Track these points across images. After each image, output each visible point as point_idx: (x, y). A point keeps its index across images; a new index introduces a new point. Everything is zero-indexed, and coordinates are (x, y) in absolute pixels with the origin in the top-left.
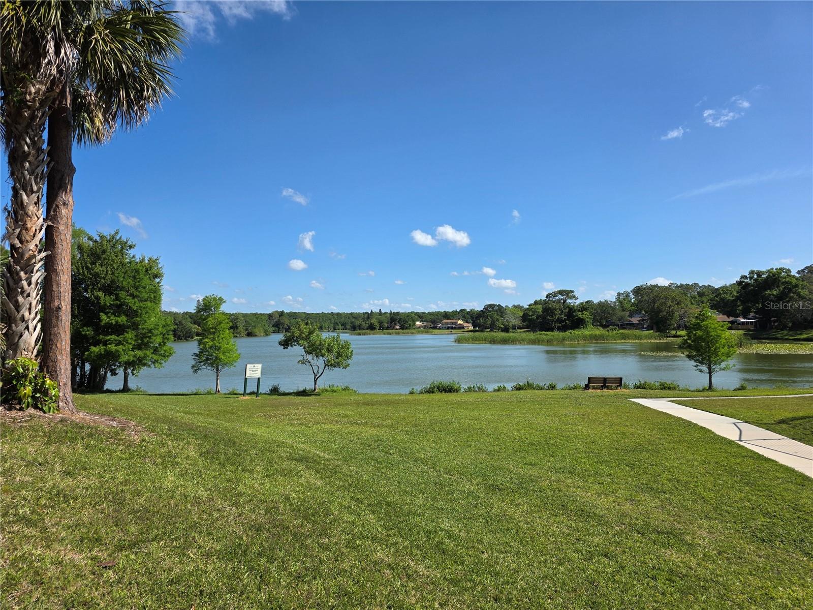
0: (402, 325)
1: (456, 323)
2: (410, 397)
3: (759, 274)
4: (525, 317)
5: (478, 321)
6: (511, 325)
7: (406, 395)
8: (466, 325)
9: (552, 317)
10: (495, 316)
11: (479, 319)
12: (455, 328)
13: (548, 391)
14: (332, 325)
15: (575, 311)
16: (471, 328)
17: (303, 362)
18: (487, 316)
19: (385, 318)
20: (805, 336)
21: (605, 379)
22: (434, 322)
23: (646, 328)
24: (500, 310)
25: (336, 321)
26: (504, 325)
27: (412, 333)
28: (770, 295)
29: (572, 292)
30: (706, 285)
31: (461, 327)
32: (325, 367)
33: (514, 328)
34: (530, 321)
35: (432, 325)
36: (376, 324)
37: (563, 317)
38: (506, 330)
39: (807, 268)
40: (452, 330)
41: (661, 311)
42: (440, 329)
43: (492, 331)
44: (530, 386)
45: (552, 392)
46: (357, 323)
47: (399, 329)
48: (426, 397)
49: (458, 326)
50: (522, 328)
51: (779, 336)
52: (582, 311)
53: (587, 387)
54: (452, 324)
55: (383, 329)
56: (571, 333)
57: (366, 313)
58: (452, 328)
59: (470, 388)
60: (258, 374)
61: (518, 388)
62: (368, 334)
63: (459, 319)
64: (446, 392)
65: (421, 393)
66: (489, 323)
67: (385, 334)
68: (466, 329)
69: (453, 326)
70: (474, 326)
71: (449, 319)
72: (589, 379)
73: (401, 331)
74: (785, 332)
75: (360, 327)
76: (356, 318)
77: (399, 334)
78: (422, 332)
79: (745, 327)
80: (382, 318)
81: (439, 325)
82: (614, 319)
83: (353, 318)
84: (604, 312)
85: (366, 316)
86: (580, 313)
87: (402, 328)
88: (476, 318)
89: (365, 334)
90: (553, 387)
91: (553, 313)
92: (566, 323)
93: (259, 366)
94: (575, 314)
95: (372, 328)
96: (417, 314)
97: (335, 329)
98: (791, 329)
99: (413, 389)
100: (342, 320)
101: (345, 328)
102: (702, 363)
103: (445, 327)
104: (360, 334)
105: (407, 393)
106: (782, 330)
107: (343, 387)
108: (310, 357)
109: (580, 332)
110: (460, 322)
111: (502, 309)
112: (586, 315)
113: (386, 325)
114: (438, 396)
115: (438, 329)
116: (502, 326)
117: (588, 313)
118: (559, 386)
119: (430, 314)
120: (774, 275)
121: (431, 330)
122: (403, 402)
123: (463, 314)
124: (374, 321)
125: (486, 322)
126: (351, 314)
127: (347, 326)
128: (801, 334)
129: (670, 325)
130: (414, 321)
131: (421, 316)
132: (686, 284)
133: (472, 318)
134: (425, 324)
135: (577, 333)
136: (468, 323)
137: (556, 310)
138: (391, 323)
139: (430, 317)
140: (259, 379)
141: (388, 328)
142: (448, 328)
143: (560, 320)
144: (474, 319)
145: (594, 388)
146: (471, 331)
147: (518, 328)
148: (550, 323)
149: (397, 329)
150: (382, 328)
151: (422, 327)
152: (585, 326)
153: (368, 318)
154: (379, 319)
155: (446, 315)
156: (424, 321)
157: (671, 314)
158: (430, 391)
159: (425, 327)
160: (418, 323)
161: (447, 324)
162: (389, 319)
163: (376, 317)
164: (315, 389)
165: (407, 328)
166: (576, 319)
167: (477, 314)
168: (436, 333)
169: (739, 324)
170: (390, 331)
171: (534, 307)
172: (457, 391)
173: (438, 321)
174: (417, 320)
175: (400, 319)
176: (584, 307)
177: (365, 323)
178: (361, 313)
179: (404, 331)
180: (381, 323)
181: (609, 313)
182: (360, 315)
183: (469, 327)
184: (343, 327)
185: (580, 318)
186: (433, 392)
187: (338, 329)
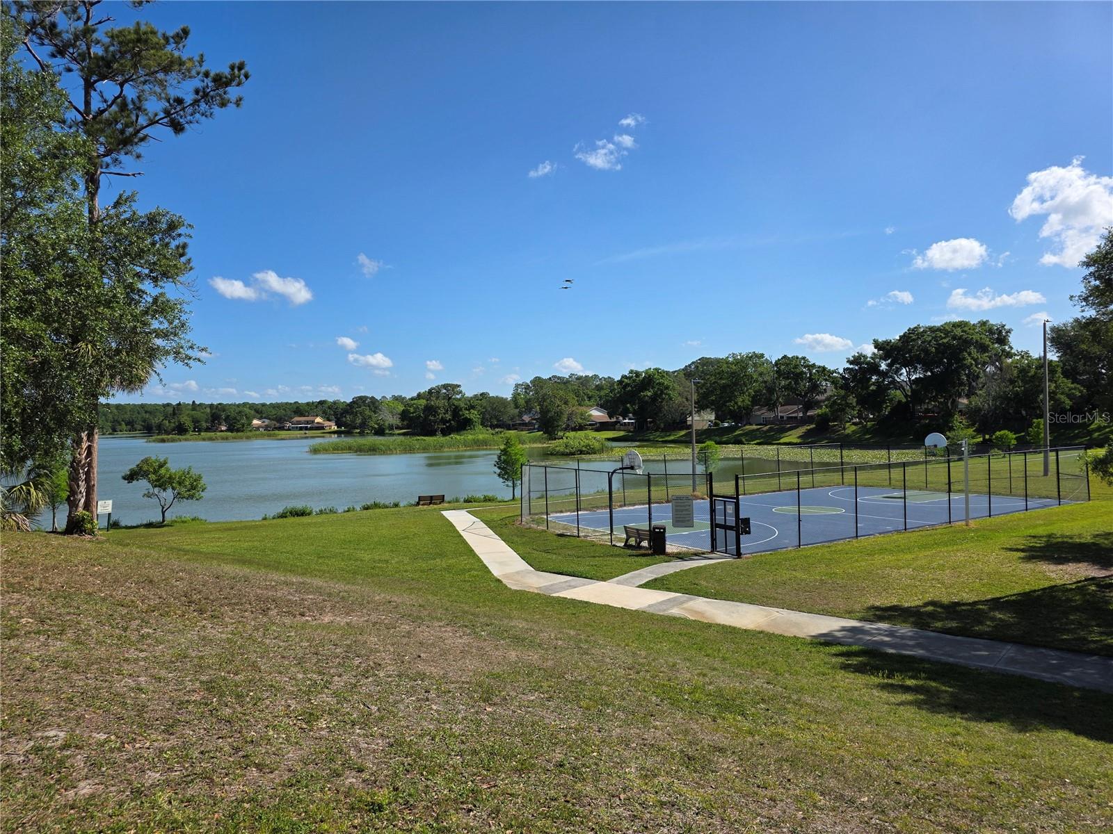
0: (231, 425)
1: (313, 422)
2: (265, 522)
3: (638, 374)
4: (404, 415)
5: (344, 419)
6: (387, 424)
7: (259, 521)
8: (327, 423)
9: (435, 416)
10: (367, 412)
11: (345, 417)
12: (311, 429)
13: (392, 509)
14: (110, 424)
15: (461, 410)
16: (335, 428)
17: (149, 495)
18: (356, 412)
19: (202, 415)
20: (672, 438)
21: (431, 497)
22: (280, 420)
23: (537, 429)
24: (373, 404)
25: (116, 419)
26: (378, 424)
27: (248, 438)
28: (644, 396)
29: (459, 386)
30: (606, 377)
31: (320, 427)
32: (174, 499)
33: (391, 427)
34: (411, 419)
35: (278, 425)
36: (188, 423)
37: (448, 417)
38: (380, 432)
39: (693, 363)
40: (307, 432)
41: (549, 411)
42: (289, 430)
43: (362, 434)
44: (376, 506)
45: (396, 509)
46: (155, 421)
47: (225, 431)
48: (281, 520)
49: (316, 425)
50: (401, 429)
51: (651, 437)
52: (469, 410)
53: (418, 504)
54: (307, 422)
55: (200, 431)
56: (452, 438)
57: (168, 405)
58: (306, 429)
59: (321, 511)
60: (109, 510)
61: (366, 508)
62: (177, 441)
63: (317, 416)
64: (298, 515)
65: (274, 518)
66: (358, 421)
67: (204, 440)
68: (327, 430)
69: (309, 426)
70: (339, 425)
71: (302, 415)
72: (419, 497)
73: (229, 434)
74: (658, 433)
75: (160, 429)
76: (150, 413)
77: (227, 439)
78: (262, 436)
79: (626, 428)
80: (197, 414)
81: (288, 425)
82: (505, 418)
83: (146, 412)
84: (494, 409)
85: (170, 410)
86: (467, 412)
87: (230, 430)
88: (342, 414)
89: (173, 440)
90: (396, 505)
91: (436, 412)
92: (451, 424)
93: (110, 502)
94: (461, 413)
95: (181, 430)
96: (252, 406)
97: (114, 430)
98: (663, 430)
99: (266, 515)
100: (127, 417)
101: (133, 429)
102: (507, 480)
103: (297, 427)
104: (163, 441)
105: (261, 519)
106: (656, 431)
107: (192, 518)
108: (156, 490)
109: (462, 437)
110: (318, 420)
111: (377, 403)
112: (474, 415)
113: (204, 425)
114: (291, 520)
115: (287, 430)
116: (376, 426)
117: (476, 412)
118: (401, 505)
119: (273, 406)
120: (650, 376)
121: (277, 432)
122: (261, 526)
123: (323, 407)
124: (186, 420)
125: (355, 420)
126: (142, 406)
127: (136, 426)
128: (670, 435)
129: (558, 426)
130: (250, 419)
131: (259, 410)
132: (586, 376)
133: (335, 414)
134: (267, 422)
135: (458, 437)
136: (329, 420)
137: (439, 408)
138: (213, 421)
139: (274, 412)
140: (109, 514)
141: (208, 430)
142: (301, 429)
143: (443, 421)
144: (339, 416)
145: (423, 505)
146: (334, 432)
147: (396, 428)
148: (433, 424)
149: (222, 431)
150: (198, 429)
151: (262, 428)
152: (472, 427)
153: (174, 414)
154: (192, 416)
155: (298, 410)
156: (265, 418)
157: (559, 414)
158: (283, 516)
159: (266, 428)
160: (256, 422)
161: (299, 423)
162: (209, 416)
163: (188, 412)
164: (164, 521)
165: (238, 431)
166: (463, 419)
167: (342, 409)
168: (283, 437)
169: (621, 425)
170: (212, 434)
171: (416, 401)
172: (309, 514)
173: (286, 418)
174: (254, 417)
175: (227, 417)
176: (471, 404)
177: (169, 422)
178: (159, 405)
179: (234, 434)
180: (196, 422)
181: (500, 412)
182: (157, 408)
183: (331, 426)
184: (129, 427)
185: (466, 418)
186: (286, 517)
187: (121, 431)
